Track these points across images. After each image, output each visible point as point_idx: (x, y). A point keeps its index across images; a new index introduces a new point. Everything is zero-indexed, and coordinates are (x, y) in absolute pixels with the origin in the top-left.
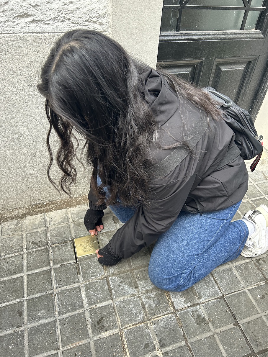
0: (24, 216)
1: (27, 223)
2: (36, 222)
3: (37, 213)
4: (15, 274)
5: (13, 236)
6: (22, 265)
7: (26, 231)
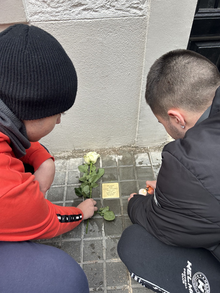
0: (68, 158)
1: (70, 164)
2: (76, 164)
3: (78, 157)
4: (57, 201)
5: (60, 172)
6: (63, 195)
7: (69, 170)
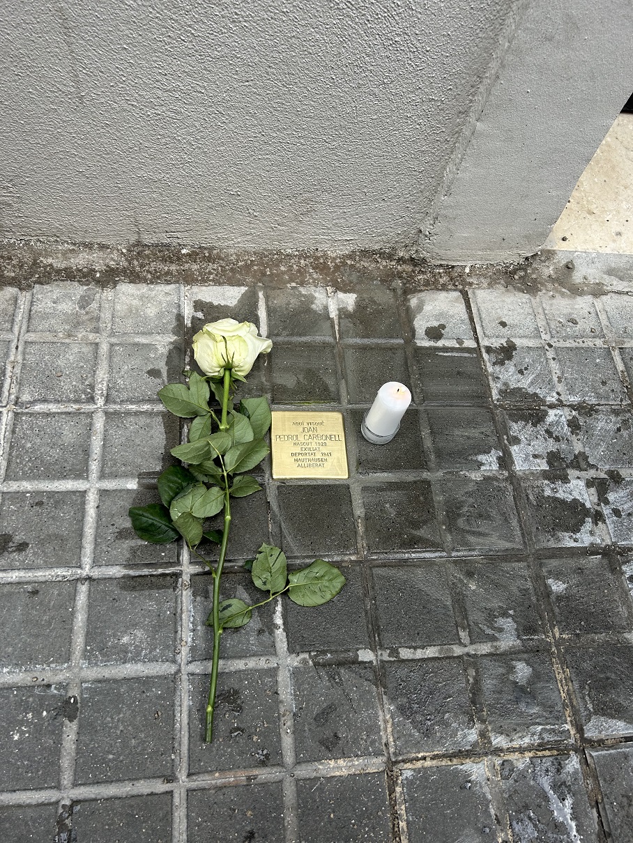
0: (109, 278)
1: (118, 307)
2: (148, 311)
3: (157, 278)
4: (59, 479)
5: (67, 341)
6: (87, 452)
7: (112, 334)
